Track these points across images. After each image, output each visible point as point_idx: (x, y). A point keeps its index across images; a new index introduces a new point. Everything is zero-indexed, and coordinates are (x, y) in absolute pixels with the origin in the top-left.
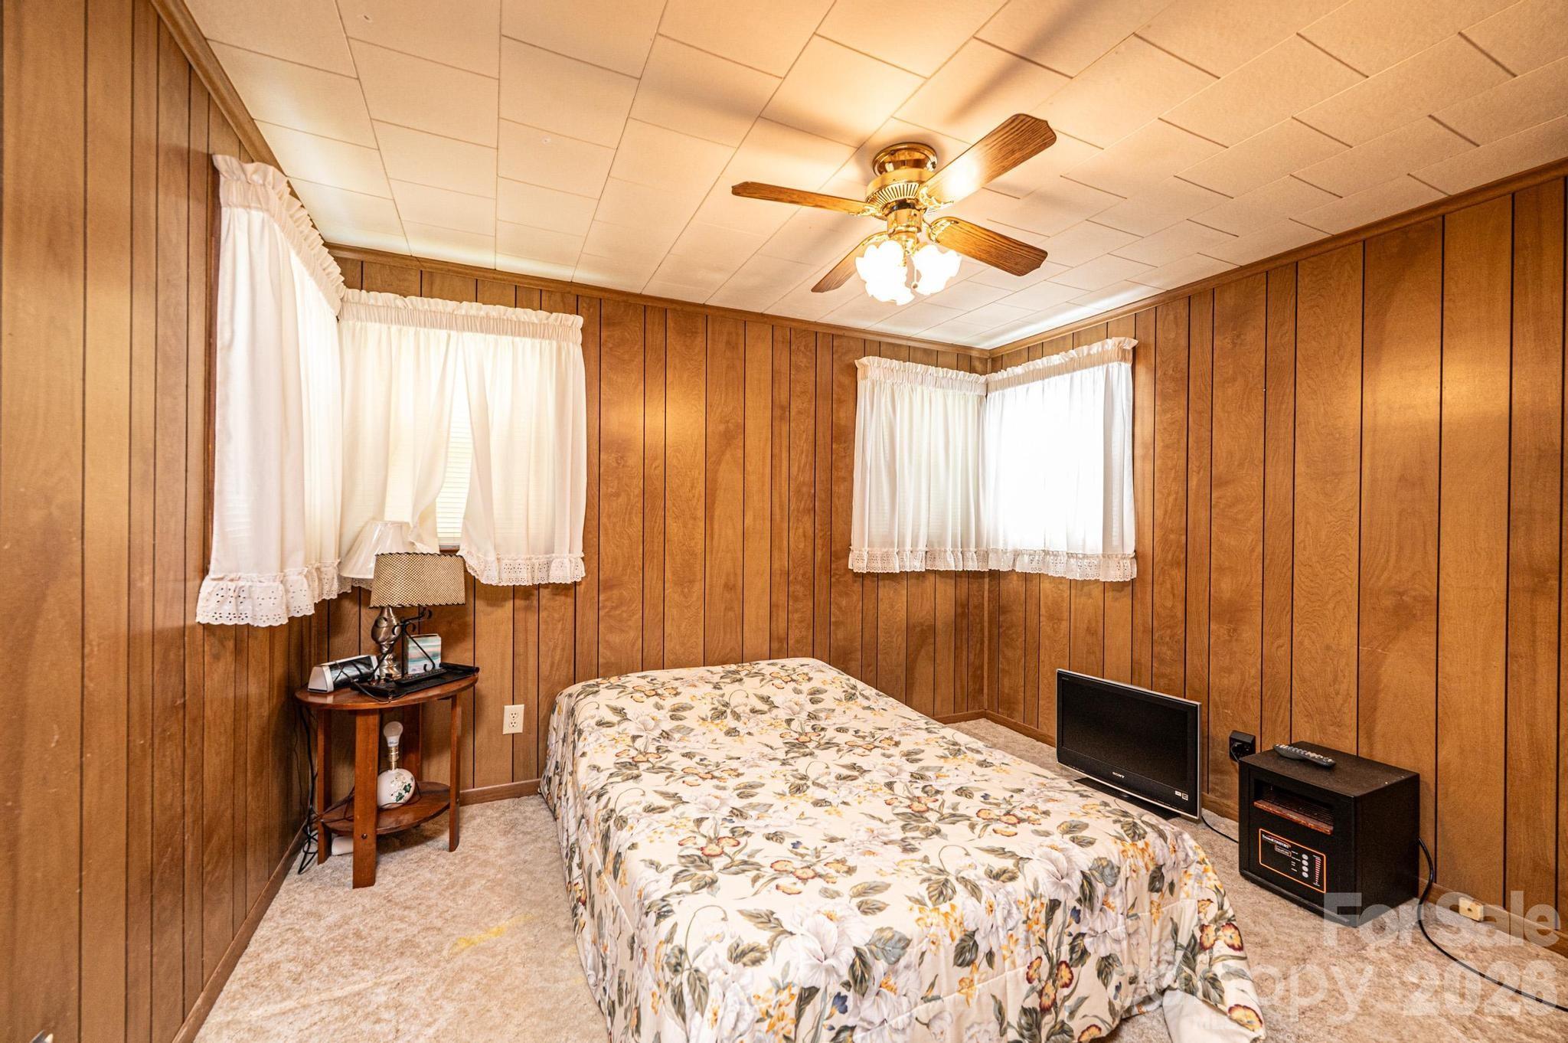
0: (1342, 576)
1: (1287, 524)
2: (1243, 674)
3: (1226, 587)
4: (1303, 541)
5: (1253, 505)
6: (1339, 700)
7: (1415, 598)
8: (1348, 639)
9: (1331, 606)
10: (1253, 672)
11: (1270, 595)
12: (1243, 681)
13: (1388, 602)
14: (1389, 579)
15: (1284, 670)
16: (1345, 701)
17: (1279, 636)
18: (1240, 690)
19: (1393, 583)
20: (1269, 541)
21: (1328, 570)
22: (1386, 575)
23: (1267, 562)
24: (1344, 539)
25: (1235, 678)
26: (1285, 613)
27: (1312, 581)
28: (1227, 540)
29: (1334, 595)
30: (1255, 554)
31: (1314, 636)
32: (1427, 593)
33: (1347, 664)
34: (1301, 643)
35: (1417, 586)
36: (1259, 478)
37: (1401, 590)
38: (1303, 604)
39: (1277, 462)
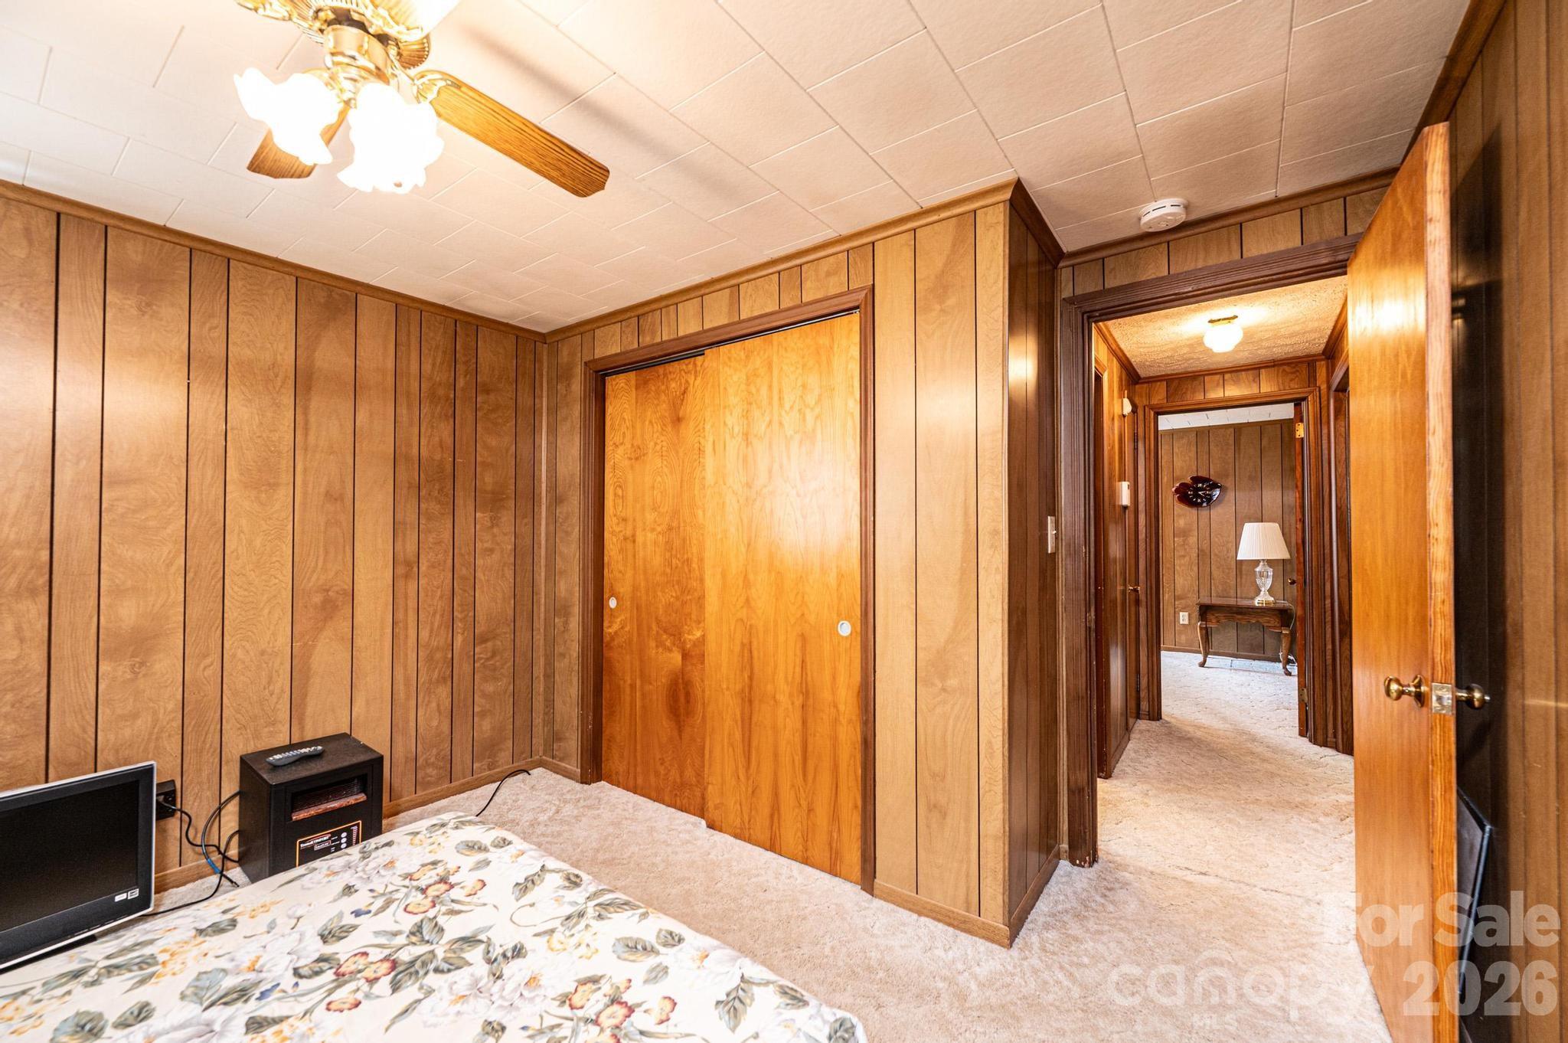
0: (277, 581)
1: (217, 532)
2: (155, 713)
3: (125, 613)
4: (236, 550)
5: (171, 510)
6: (274, 699)
7: (337, 592)
8: (284, 639)
9: (266, 611)
10: (170, 706)
11: (194, 612)
12: (155, 721)
13: (317, 599)
14: (318, 579)
15: (213, 691)
16: (279, 698)
17: (205, 656)
18: (151, 734)
19: (321, 582)
20: (193, 552)
21: (263, 577)
22: (315, 576)
23: (190, 576)
24: (279, 546)
25: (143, 723)
26: (213, 629)
27: (246, 590)
28: (130, 553)
29: (269, 600)
30: (173, 569)
31: (247, 645)
32: (346, 587)
33: (282, 664)
34: (234, 656)
35: (338, 582)
36: (179, 479)
37: (328, 587)
38: (235, 614)
39: (204, 464)
